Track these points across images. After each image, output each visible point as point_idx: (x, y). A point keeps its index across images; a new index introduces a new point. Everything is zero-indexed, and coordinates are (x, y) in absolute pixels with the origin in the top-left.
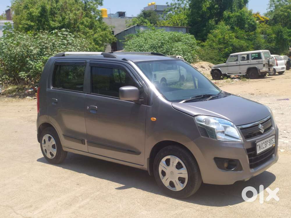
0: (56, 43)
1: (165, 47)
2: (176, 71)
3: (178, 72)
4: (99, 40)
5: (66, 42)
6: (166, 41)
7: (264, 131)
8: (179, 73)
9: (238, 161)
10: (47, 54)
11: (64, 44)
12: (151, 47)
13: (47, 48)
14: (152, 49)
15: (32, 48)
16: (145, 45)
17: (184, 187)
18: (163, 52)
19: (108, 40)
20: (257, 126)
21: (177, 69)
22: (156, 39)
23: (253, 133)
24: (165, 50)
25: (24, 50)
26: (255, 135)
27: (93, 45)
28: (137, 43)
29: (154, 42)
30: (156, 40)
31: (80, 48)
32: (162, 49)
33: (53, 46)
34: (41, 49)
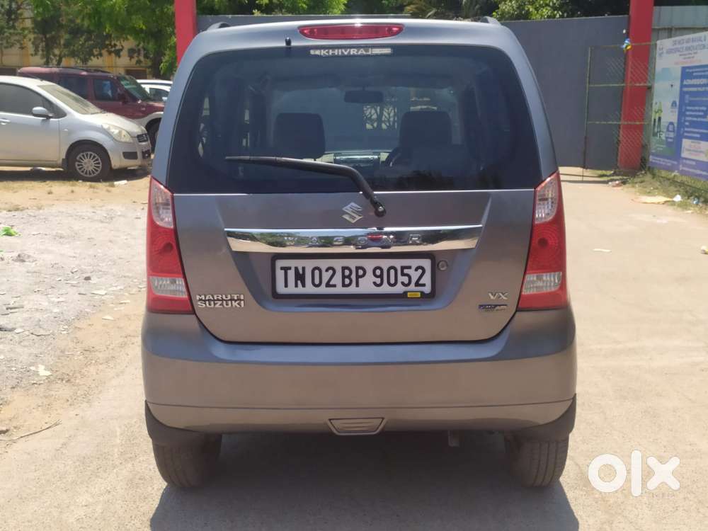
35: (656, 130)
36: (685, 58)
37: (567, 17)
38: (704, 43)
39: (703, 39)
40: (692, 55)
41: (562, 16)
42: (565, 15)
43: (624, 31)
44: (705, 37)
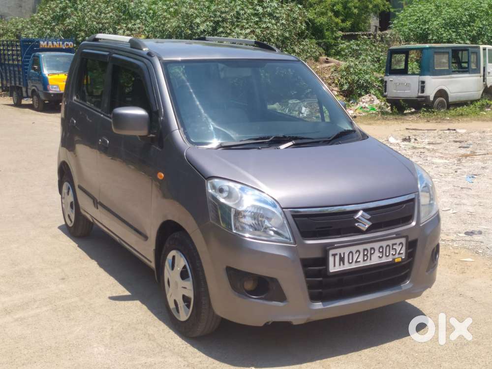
0: (242, 12)
1: (478, 24)
2: (478, 76)
3: (482, 78)
4: (354, 6)
5: (260, 10)
6: (483, 11)
7: (369, 227)
8: (484, 81)
9: (274, 280)
10: (222, 32)
11: (256, 15)
12: (446, 24)
13: (224, 20)
14: (448, 28)
15: (198, 20)
16: (433, 19)
17: (188, 317)
18: (472, 34)
19: (371, 6)
20: (352, 214)
21: (480, 73)
22: (461, 6)
23: (331, 227)
24: (475, 30)
25: (183, 25)
26: (339, 232)
27: (331, 16)
28: (419, 15)
29: (454, 14)
30: (460, 9)
31: (285, 23)
32: (469, 28)
33: (238, 18)
34: (215, 22)
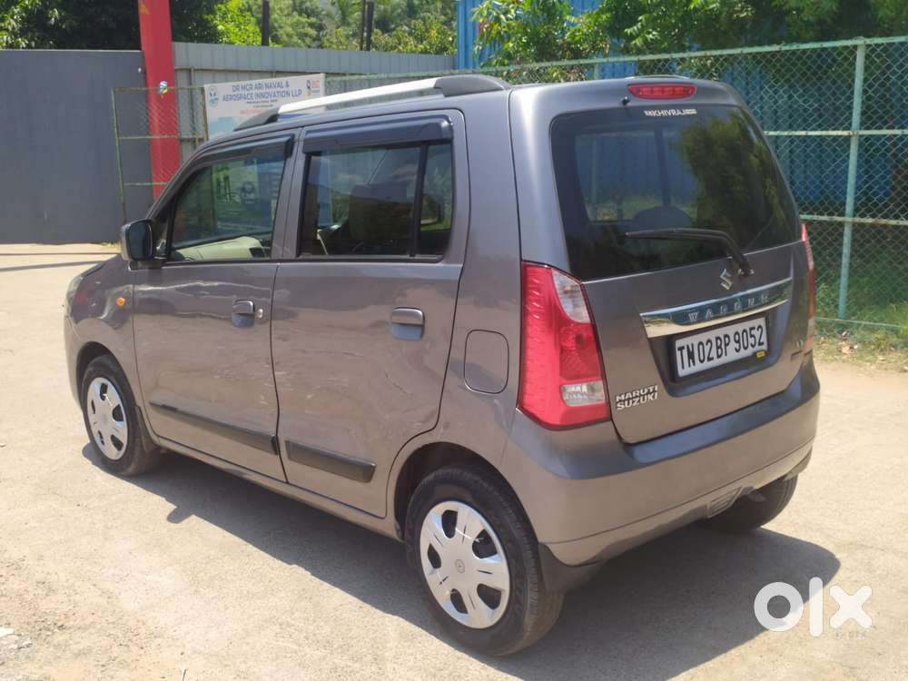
35: (222, 191)
36: (258, 107)
37: (37, 47)
38: (286, 89)
39: (284, 84)
40: (270, 104)
41: (29, 46)
42: (33, 44)
43: (140, 70)
44: (287, 83)
